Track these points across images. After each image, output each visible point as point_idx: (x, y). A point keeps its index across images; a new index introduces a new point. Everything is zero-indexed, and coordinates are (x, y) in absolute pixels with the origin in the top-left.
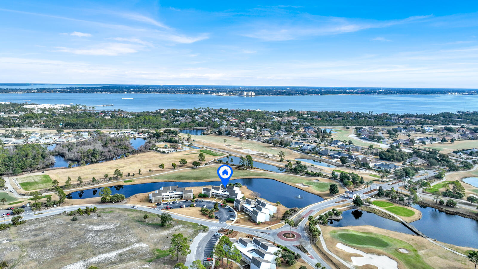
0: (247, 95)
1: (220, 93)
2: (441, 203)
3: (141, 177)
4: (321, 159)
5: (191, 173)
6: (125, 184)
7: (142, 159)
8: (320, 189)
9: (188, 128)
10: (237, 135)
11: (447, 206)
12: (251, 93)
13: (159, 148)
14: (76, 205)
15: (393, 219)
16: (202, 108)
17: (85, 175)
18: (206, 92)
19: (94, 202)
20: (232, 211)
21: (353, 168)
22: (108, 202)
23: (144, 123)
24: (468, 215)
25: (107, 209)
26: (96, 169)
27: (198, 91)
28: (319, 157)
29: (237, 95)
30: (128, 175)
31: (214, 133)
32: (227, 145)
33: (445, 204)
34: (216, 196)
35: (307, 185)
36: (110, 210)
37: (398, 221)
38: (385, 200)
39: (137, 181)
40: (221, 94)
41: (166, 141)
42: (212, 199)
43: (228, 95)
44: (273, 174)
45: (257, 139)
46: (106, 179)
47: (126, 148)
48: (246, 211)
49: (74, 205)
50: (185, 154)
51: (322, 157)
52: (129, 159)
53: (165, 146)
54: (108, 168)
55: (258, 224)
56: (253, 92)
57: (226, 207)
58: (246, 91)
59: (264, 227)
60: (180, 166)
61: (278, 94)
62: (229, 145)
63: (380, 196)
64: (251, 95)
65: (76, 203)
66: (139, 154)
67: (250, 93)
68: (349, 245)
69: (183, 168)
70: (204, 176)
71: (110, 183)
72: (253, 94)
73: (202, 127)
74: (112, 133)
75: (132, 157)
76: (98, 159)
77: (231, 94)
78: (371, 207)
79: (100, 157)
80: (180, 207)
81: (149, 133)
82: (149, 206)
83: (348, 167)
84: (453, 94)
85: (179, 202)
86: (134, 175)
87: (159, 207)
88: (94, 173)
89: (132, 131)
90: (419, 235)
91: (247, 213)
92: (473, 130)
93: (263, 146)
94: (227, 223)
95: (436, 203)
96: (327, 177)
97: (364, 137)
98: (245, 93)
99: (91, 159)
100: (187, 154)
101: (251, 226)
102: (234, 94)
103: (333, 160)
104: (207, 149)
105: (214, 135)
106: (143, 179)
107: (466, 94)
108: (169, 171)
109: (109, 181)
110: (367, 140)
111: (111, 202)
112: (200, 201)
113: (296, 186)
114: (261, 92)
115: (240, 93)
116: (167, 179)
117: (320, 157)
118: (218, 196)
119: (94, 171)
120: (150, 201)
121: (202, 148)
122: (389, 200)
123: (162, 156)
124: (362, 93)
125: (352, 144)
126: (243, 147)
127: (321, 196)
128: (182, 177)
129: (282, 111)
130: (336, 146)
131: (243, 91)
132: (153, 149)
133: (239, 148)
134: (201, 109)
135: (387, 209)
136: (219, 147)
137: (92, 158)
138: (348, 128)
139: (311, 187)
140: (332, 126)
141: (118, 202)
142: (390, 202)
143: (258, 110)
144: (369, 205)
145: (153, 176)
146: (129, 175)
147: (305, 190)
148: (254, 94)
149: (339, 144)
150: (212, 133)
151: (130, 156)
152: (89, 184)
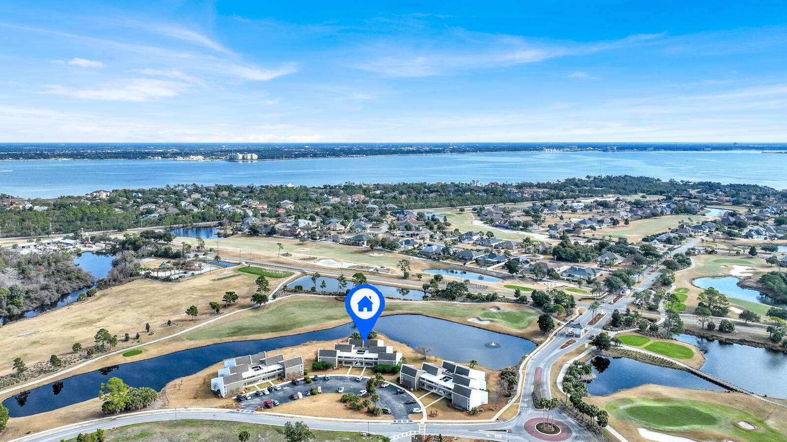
0: (243, 158)
1: (191, 157)
2: (711, 327)
3: (154, 339)
4: (467, 267)
5: (256, 320)
6: (129, 359)
7: (130, 298)
8: (515, 325)
9: (181, 225)
10: (290, 234)
11: (721, 330)
12: (252, 156)
13: (153, 271)
14: (38, 430)
15: (671, 365)
16: (183, 185)
17: (14, 350)
18: (164, 155)
19: (82, 415)
20: (403, 393)
21: (531, 280)
22: (121, 412)
23: (82, 220)
24: (761, 344)
25: (129, 430)
26: (35, 333)
27: (148, 154)
28: (461, 264)
29: (226, 160)
30: (124, 338)
31: (240, 233)
32: (283, 255)
33: (717, 328)
34: (346, 362)
35: (486, 319)
36: (137, 430)
37: (681, 369)
38: (631, 332)
39: (152, 350)
40: (195, 158)
41: (157, 255)
42: (340, 370)
43: (208, 160)
44: (412, 304)
45: (332, 240)
46: (77, 355)
47: (78, 278)
48: (431, 388)
49: (35, 432)
50: (214, 280)
51: (467, 264)
52: (99, 302)
53: (163, 266)
54: (63, 325)
55: (474, 413)
56: (253, 154)
57: (384, 386)
58: (241, 152)
59: (490, 418)
60: (225, 306)
61: (296, 156)
62: (287, 255)
63: (617, 327)
64: (252, 159)
65: (37, 425)
66: (113, 288)
67: (249, 156)
68: (658, 430)
69: (233, 310)
70: (288, 323)
71: (89, 362)
72: (255, 156)
73: (208, 221)
74: (20, 245)
75: (103, 295)
76: (25, 309)
77: (212, 158)
78: (621, 348)
79: (27, 301)
80: (292, 398)
81: (109, 240)
82: (224, 407)
83: (522, 278)
84: (551, 150)
85: (282, 387)
86: (138, 337)
87: (247, 406)
88: (34, 343)
89: (65, 238)
90: (736, 391)
91: (433, 391)
92: (634, 204)
93: (350, 251)
94: (414, 421)
95: (703, 329)
96: (508, 301)
97: (500, 223)
98: (240, 156)
99: (9, 310)
100: (219, 279)
101: (464, 419)
102: (219, 158)
103: (489, 269)
104: (251, 266)
105: (241, 237)
106: (164, 343)
107: (567, 151)
108: (208, 319)
109: (86, 358)
110: (507, 228)
111: (127, 409)
112: (321, 379)
113: (469, 322)
114: (269, 153)
115: (231, 156)
116: (216, 337)
117: (465, 264)
118: (351, 363)
119: (33, 338)
120: (217, 394)
121: (239, 264)
122: (635, 331)
123: (168, 288)
124: (427, 152)
125: (492, 238)
126: (318, 257)
127: (526, 336)
128: (244, 329)
129: (329, 186)
130: (472, 242)
131: (236, 151)
132: (138, 274)
133: (310, 259)
134: (180, 188)
135: (647, 348)
136: (272, 259)
137: (10, 306)
138: (462, 210)
139: (496, 322)
140: (432, 207)
141: (145, 407)
142: (639, 335)
143: (290, 185)
144: (615, 346)
145: (183, 335)
146: (127, 339)
147: (490, 329)
148: (256, 158)
149: (475, 238)
150: (237, 233)
151: (98, 294)
152: (42, 371)
